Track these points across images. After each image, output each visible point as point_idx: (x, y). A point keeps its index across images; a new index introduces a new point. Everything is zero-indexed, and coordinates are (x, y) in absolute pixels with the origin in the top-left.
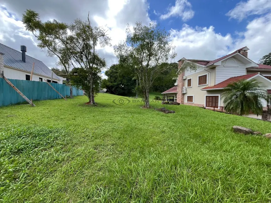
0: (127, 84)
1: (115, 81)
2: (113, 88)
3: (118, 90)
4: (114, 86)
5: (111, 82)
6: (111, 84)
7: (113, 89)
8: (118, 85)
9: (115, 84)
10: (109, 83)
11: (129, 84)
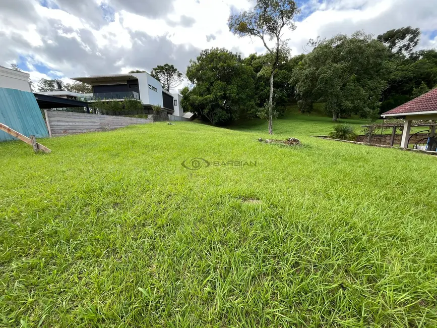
0: (237, 97)
1: (208, 91)
2: (204, 108)
3: (216, 114)
4: (207, 103)
5: (201, 95)
6: (200, 98)
7: (206, 111)
8: (216, 100)
9: (210, 97)
10: (195, 96)
11: (244, 96)
